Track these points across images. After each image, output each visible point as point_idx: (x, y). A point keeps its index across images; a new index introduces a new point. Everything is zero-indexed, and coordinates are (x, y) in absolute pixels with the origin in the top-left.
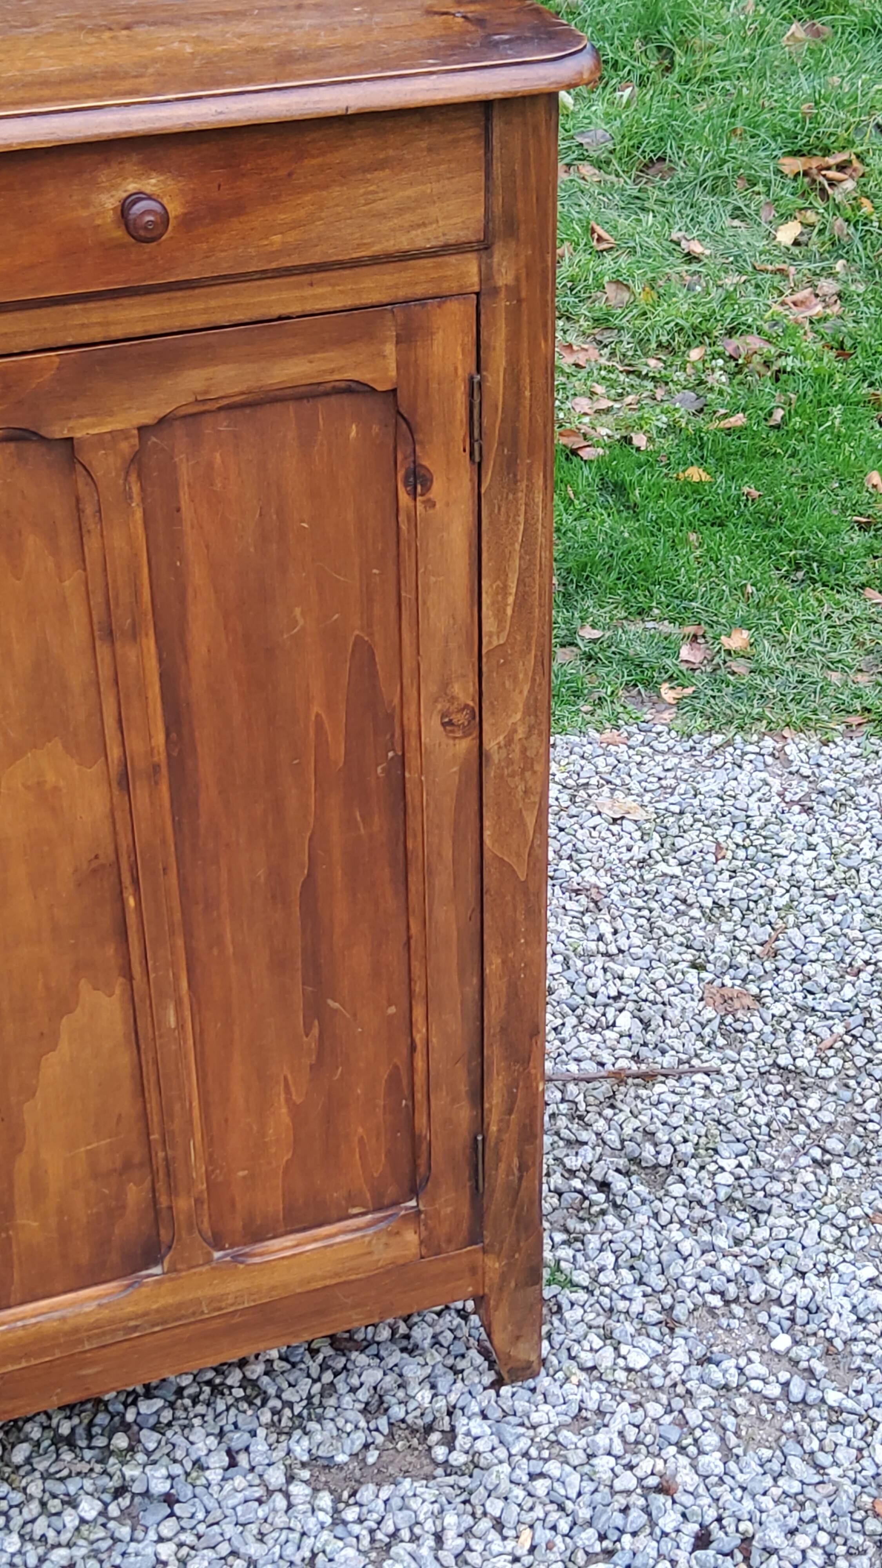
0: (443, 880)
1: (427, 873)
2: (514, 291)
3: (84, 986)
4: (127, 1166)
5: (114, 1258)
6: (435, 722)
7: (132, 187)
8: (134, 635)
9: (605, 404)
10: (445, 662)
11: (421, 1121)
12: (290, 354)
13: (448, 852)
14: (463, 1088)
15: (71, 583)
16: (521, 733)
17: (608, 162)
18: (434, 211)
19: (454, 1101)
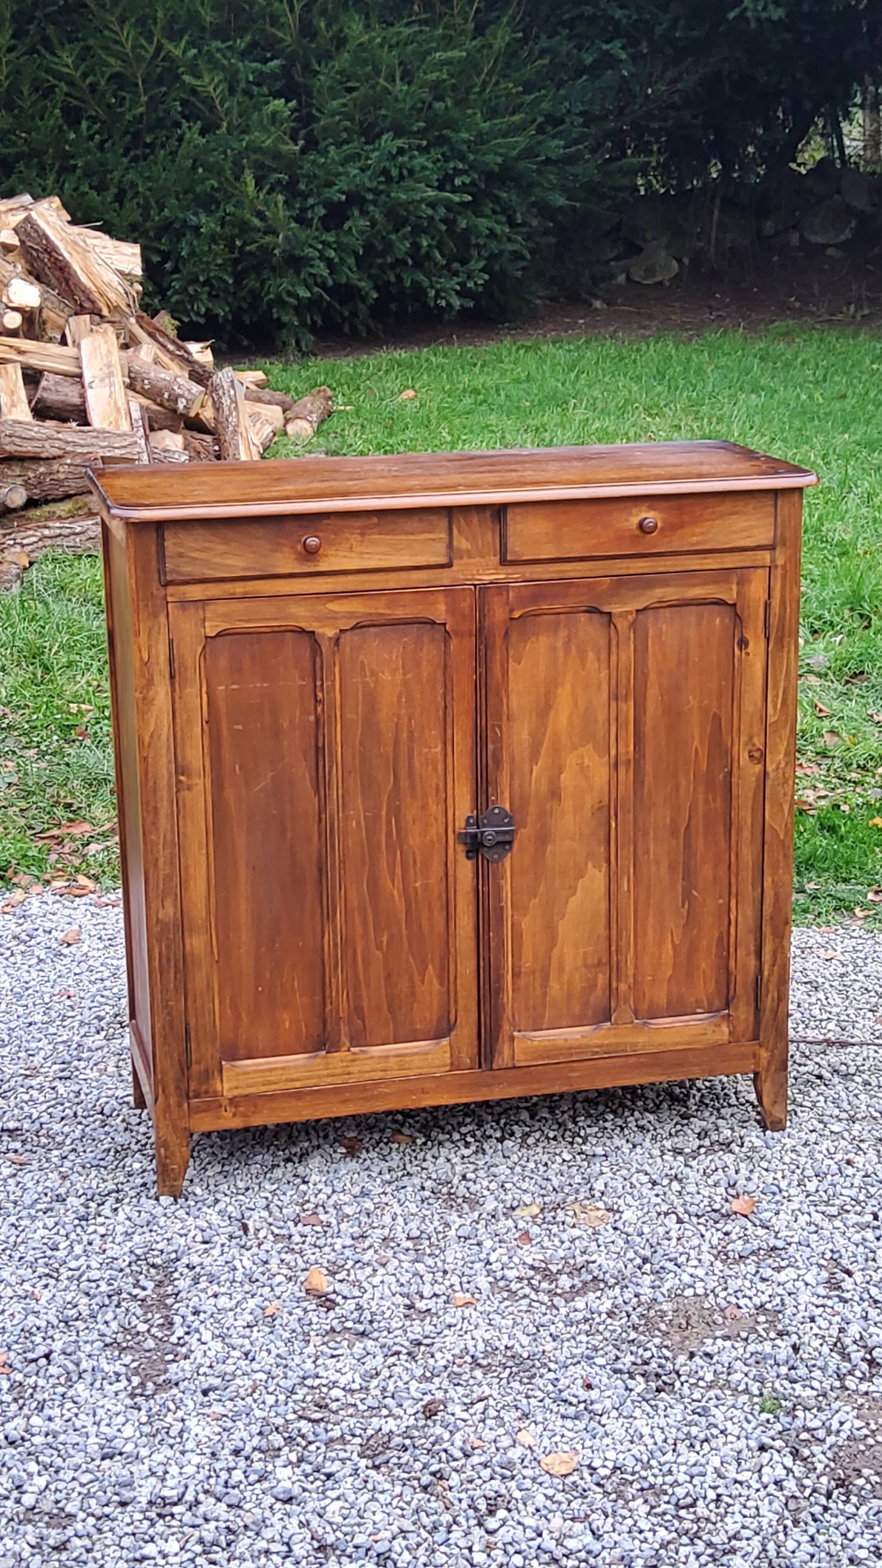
0: (746, 834)
1: (739, 831)
2: (784, 567)
3: (590, 865)
4: (599, 963)
5: (590, 1013)
6: (746, 754)
7: (644, 515)
8: (626, 699)
9: (823, 793)
10: (751, 727)
11: (732, 963)
12: (694, 586)
13: (749, 821)
14: (752, 948)
15: (604, 673)
16: (783, 765)
17: (826, 675)
18: (755, 532)
19: (748, 954)
